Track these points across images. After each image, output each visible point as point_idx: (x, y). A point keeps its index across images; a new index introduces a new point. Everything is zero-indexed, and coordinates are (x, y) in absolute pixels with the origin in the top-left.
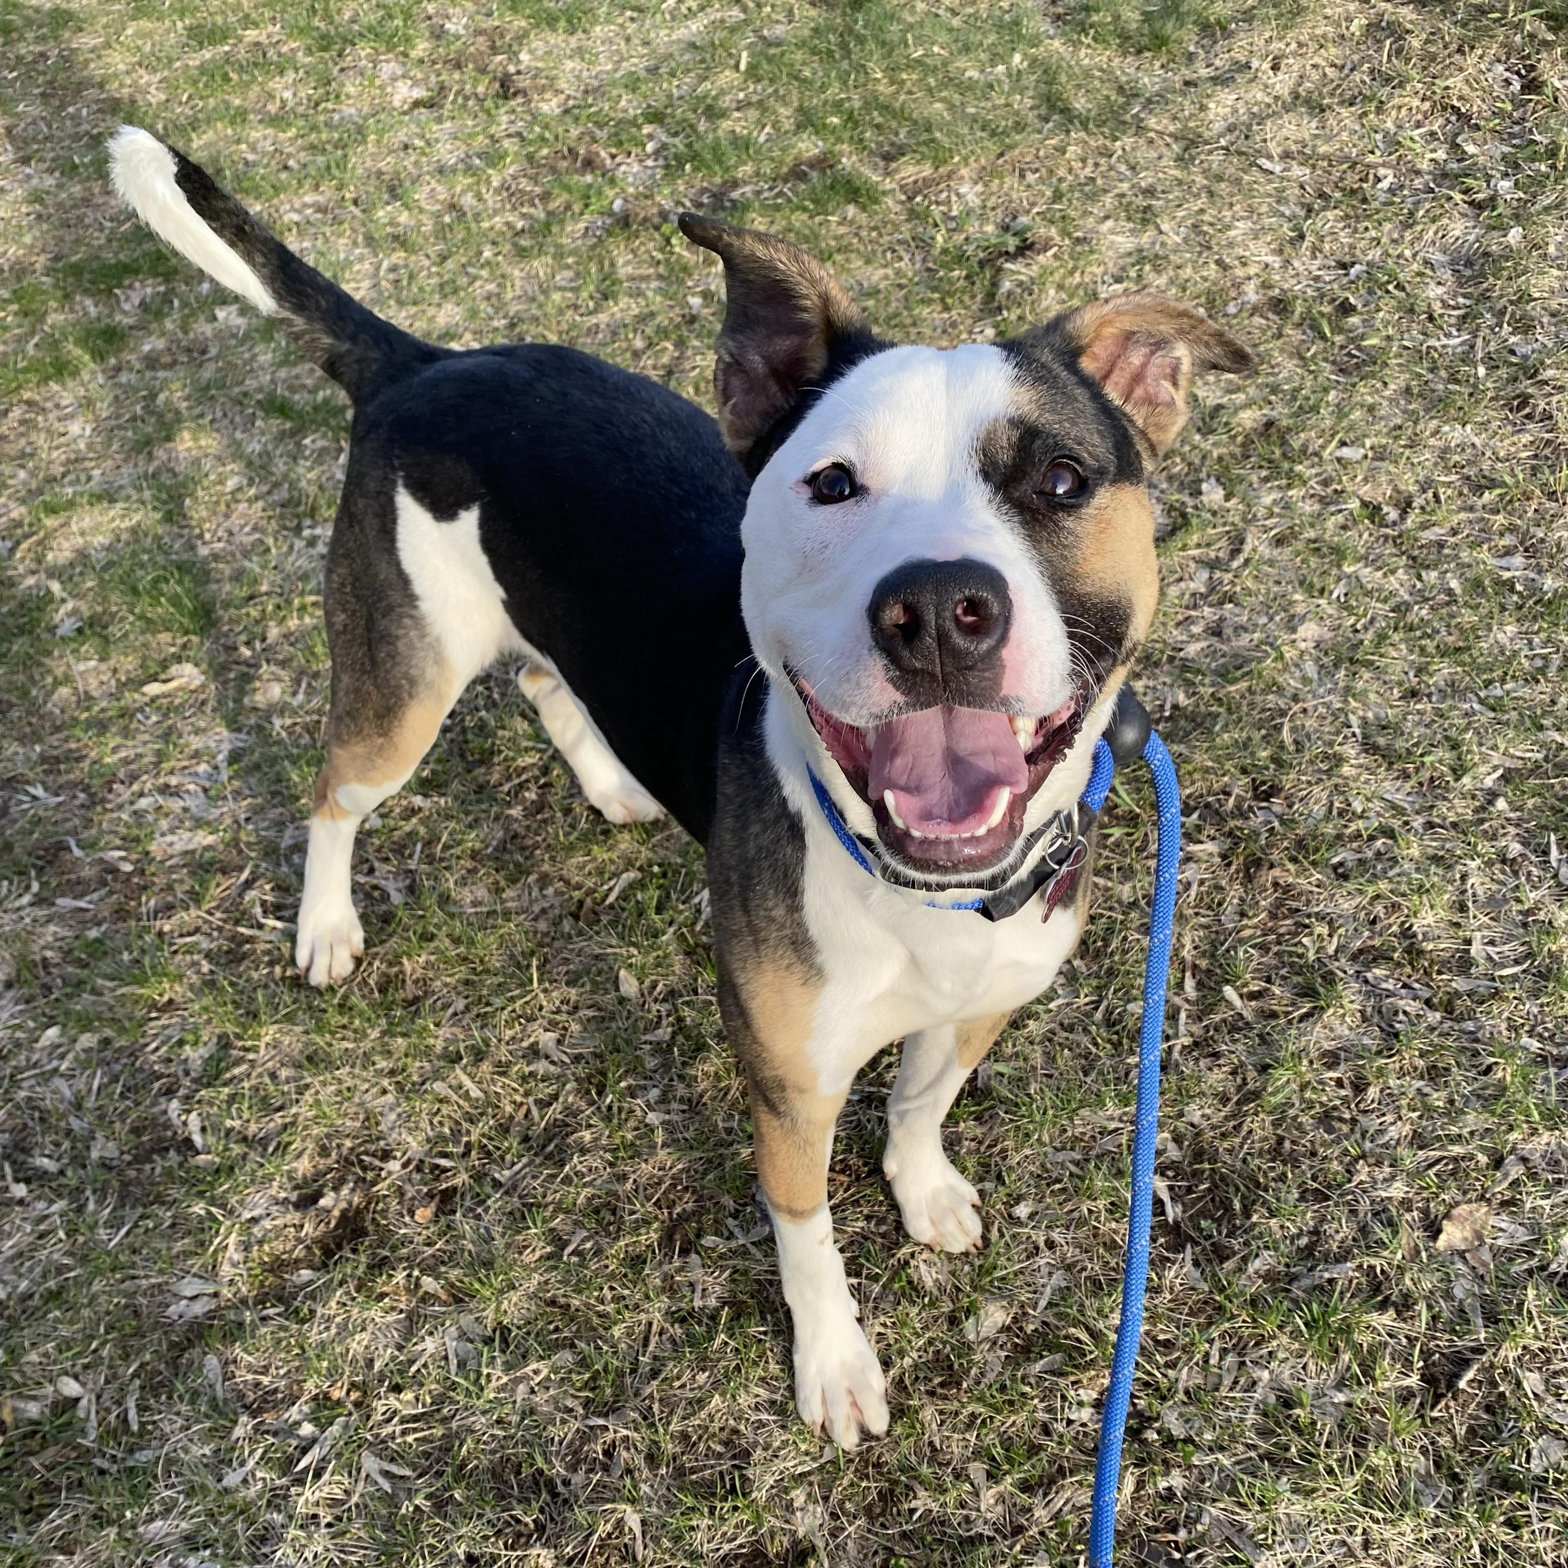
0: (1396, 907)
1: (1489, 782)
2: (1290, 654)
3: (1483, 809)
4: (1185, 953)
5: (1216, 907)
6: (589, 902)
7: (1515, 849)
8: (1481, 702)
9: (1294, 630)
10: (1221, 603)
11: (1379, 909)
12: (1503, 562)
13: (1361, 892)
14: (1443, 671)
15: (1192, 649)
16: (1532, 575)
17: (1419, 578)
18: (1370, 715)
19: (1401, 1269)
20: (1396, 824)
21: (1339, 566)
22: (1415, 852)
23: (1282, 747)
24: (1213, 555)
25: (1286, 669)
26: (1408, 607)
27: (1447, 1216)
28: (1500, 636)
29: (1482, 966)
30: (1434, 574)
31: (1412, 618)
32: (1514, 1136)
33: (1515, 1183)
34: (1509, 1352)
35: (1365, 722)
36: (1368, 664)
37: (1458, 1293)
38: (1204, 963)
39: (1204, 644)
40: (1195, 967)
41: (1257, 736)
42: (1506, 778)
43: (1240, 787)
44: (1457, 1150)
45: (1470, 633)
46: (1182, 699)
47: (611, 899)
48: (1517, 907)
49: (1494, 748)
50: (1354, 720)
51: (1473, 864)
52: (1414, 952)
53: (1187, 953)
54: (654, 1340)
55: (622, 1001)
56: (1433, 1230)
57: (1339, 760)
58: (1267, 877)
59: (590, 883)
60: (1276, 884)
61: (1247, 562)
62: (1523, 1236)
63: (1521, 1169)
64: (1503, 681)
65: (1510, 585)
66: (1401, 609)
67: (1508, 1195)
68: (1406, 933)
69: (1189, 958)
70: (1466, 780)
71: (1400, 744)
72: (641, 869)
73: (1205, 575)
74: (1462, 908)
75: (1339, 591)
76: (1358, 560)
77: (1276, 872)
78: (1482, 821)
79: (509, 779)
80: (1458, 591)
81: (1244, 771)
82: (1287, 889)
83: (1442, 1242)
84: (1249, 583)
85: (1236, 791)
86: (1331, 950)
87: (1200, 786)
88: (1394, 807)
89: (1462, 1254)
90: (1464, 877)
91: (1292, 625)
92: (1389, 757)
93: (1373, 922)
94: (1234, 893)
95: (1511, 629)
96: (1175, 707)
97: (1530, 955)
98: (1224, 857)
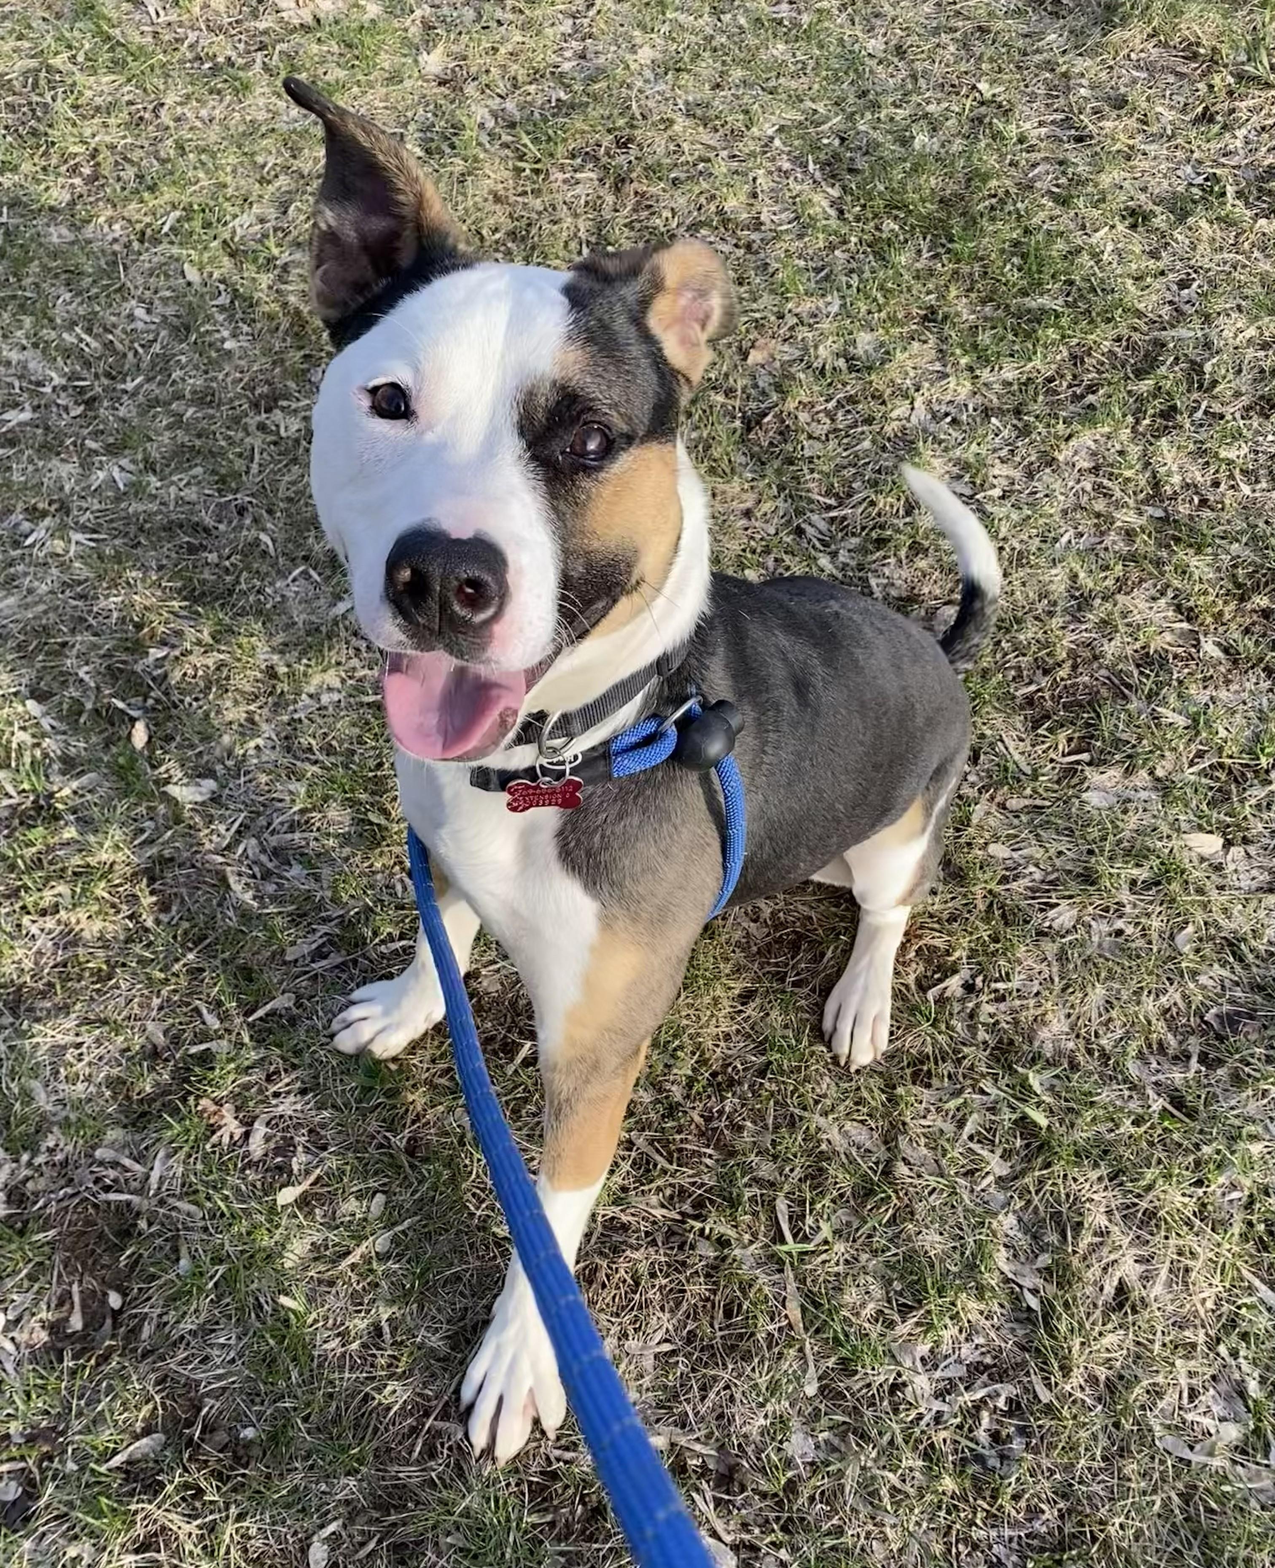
0: (713, 197)
1: (770, 132)
2: (634, 66)
3: (766, 145)
4: (580, 234)
5: (597, 209)
6: (149, 232)
7: (787, 166)
8: (763, 89)
9: (635, 53)
10: (583, 40)
11: (702, 200)
12: (775, 9)
13: (690, 191)
14: (737, 74)
15: (567, 66)
16: (794, 15)
17: (719, 20)
18: (690, 99)
19: (727, 375)
20: (712, 155)
21: (664, 14)
22: (724, 170)
23: (633, 118)
24: (574, 9)
25: (632, 74)
26: (712, 37)
27: (753, 347)
28: (775, 52)
29: (768, 225)
30: (729, 16)
31: (714, 43)
32: (790, 305)
33: (792, 328)
34: (791, 405)
35: (687, 103)
36: (689, 71)
37: (761, 384)
38: (593, 239)
39: (574, 63)
40: (588, 242)
41: (616, 112)
42: (781, 129)
43: (607, 140)
44: (757, 315)
45: (754, 52)
46: (562, 95)
47: (166, 229)
48: (788, 194)
49: (773, 114)
50: (680, 101)
51: (761, 172)
52: (725, 222)
53: (582, 234)
54: (257, 456)
55: (189, 284)
56: (745, 355)
57: (671, 122)
58: (629, 188)
59: (148, 220)
60: (636, 193)
61: (599, 12)
62: (798, 353)
63: (795, 320)
64: (777, 77)
65: (780, 23)
66: (709, 39)
67: (788, 334)
68: (720, 212)
69: (583, 237)
70: (754, 129)
71: (711, 113)
72: (184, 209)
73: (570, 22)
74: (755, 196)
75: (665, 28)
76: (677, 10)
77: (635, 185)
78: (766, 152)
79: (66, 162)
80: (746, 26)
81: (609, 131)
82: (643, 195)
83: (750, 360)
84: (603, 26)
85: (605, 144)
86: (674, 225)
87: (580, 143)
88: (709, 146)
89: (763, 366)
90: (755, 179)
91: (633, 49)
92: (705, 122)
93: (700, 209)
94: (610, 199)
95: (781, 47)
96: (558, 100)
97: (797, 218)
98: (600, 180)
